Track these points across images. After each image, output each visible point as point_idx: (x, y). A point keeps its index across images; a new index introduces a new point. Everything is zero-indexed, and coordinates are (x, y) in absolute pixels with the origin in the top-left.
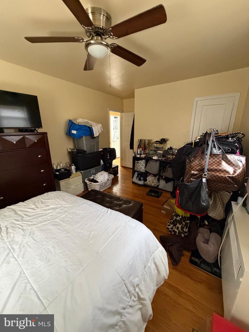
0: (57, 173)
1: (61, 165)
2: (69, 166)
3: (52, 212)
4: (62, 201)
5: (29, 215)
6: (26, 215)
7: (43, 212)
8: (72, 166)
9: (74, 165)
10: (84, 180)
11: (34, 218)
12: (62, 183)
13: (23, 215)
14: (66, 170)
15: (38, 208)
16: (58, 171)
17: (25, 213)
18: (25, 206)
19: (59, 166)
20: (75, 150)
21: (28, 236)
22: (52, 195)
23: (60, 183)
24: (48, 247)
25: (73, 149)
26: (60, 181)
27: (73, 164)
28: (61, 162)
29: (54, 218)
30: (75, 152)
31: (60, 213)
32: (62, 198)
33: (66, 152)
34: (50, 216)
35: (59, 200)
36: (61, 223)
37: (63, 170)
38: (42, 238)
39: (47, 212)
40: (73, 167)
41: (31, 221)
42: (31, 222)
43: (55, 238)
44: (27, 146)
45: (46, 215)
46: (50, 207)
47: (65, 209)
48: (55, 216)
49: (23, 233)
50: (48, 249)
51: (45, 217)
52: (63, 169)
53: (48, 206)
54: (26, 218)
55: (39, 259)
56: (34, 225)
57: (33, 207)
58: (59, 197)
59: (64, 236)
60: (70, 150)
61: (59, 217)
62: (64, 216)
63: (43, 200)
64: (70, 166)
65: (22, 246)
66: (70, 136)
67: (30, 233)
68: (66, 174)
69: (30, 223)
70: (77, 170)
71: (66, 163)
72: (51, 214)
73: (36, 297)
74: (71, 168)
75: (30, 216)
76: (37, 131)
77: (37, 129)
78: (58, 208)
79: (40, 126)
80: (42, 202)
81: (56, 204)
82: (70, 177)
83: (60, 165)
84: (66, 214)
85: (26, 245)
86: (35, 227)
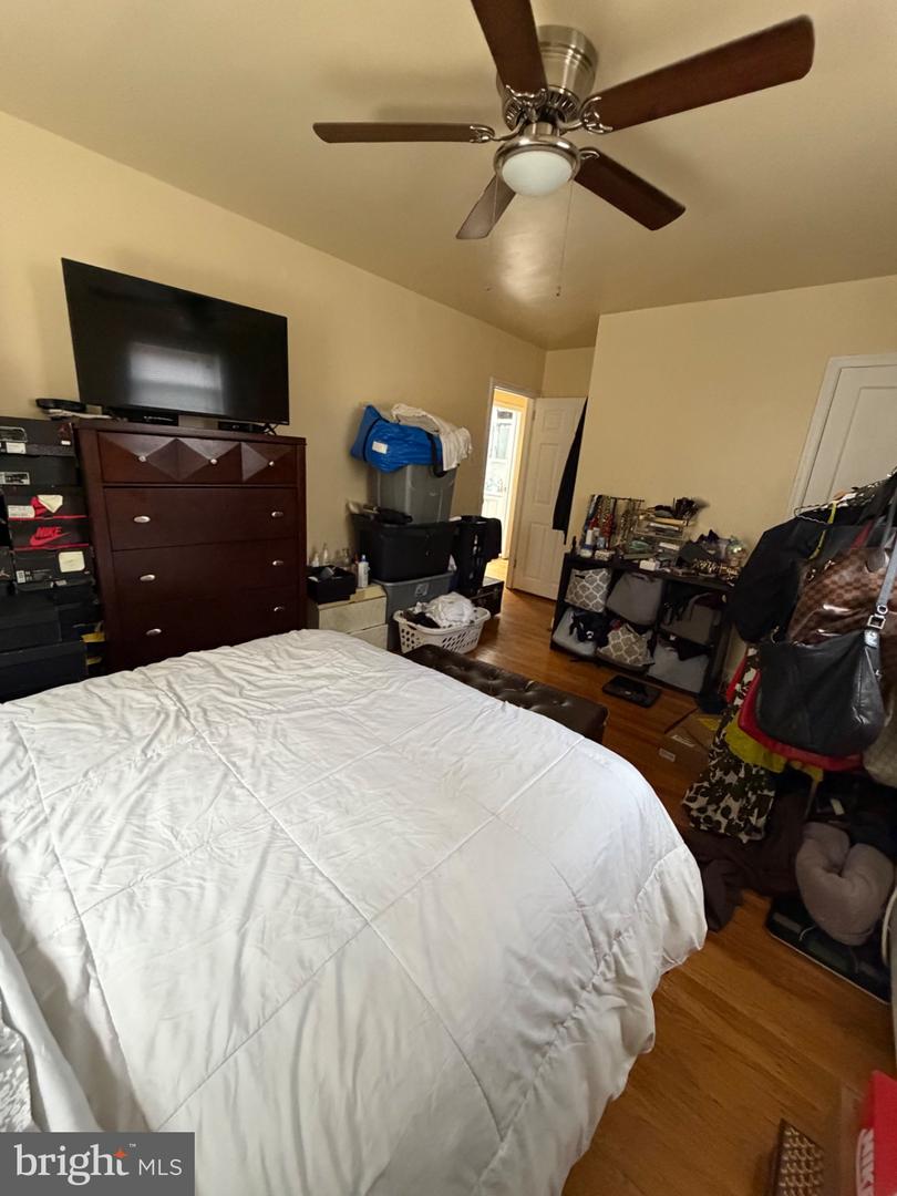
0: (314, 579)
1: (326, 555)
2: (347, 561)
3: (326, 686)
4: (350, 659)
5: (259, 684)
6: (249, 682)
7: (297, 682)
8: (360, 560)
9: (367, 560)
10: (392, 616)
11: (278, 696)
12: (326, 612)
13: (244, 683)
14: (338, 572)
15: (279, 668)
16: (318, 571)
17: (246, 677)
18: (240, 657)
19: (317, 559)
20: (375, 511)
21: (269, 737)
22: (314, 637)
23: (321, 613)
24: (337, 776)
25: (365, 507)
26: (320, 607)
27: (364, 557)
28: (325, 545)
29: (333, 703)
30: (372, 517)
31: (348, 691)
32: (349, 652)
33: (342, 515)
34: (321, 695)
35: (340, 655)
36: (362, 719)
37: (331, 572)
38: (314, 750)
39: (310, 684)
40: (363, 567)
41: (269, 700)
42: (269, 703)
43: (351, 756)
44: (246, 476)
45: (311, 690)
46: (316, 671)
47: (364, 683)
48: (338, 699)
49: (254, 729)
50: (337, 780)
51: (308, 696)
52: (331, 567)
53: (311, 667)
54: (250, 690)
55: (318, 802)
56: (279, 711)
57: (266, 663)
58: (337, 645)
59: (378, 756)
60: (354, 509)
61: (351, 701)
62: (364, 701)
63: (290, 649)
64: (353, 561)
65: (258, 763)
66: (365, 460)
67: (275, 732)
68: (341, 587)
69: (268, 707)
70: (373, 577)
71: (337, 553)
72: (325, 690)
73: (334, 892)
74: (357, 570)
75: (260, 688)
76: (272, 430)
77: (273, 426)
78: (341, 678)
79: (283, 417)
80: (291, 656)
81: (333, 666)
82: (348, 598)
83: (323, 553)
84: (372, 696)
85: (269, 761)
86: (285, 719)
